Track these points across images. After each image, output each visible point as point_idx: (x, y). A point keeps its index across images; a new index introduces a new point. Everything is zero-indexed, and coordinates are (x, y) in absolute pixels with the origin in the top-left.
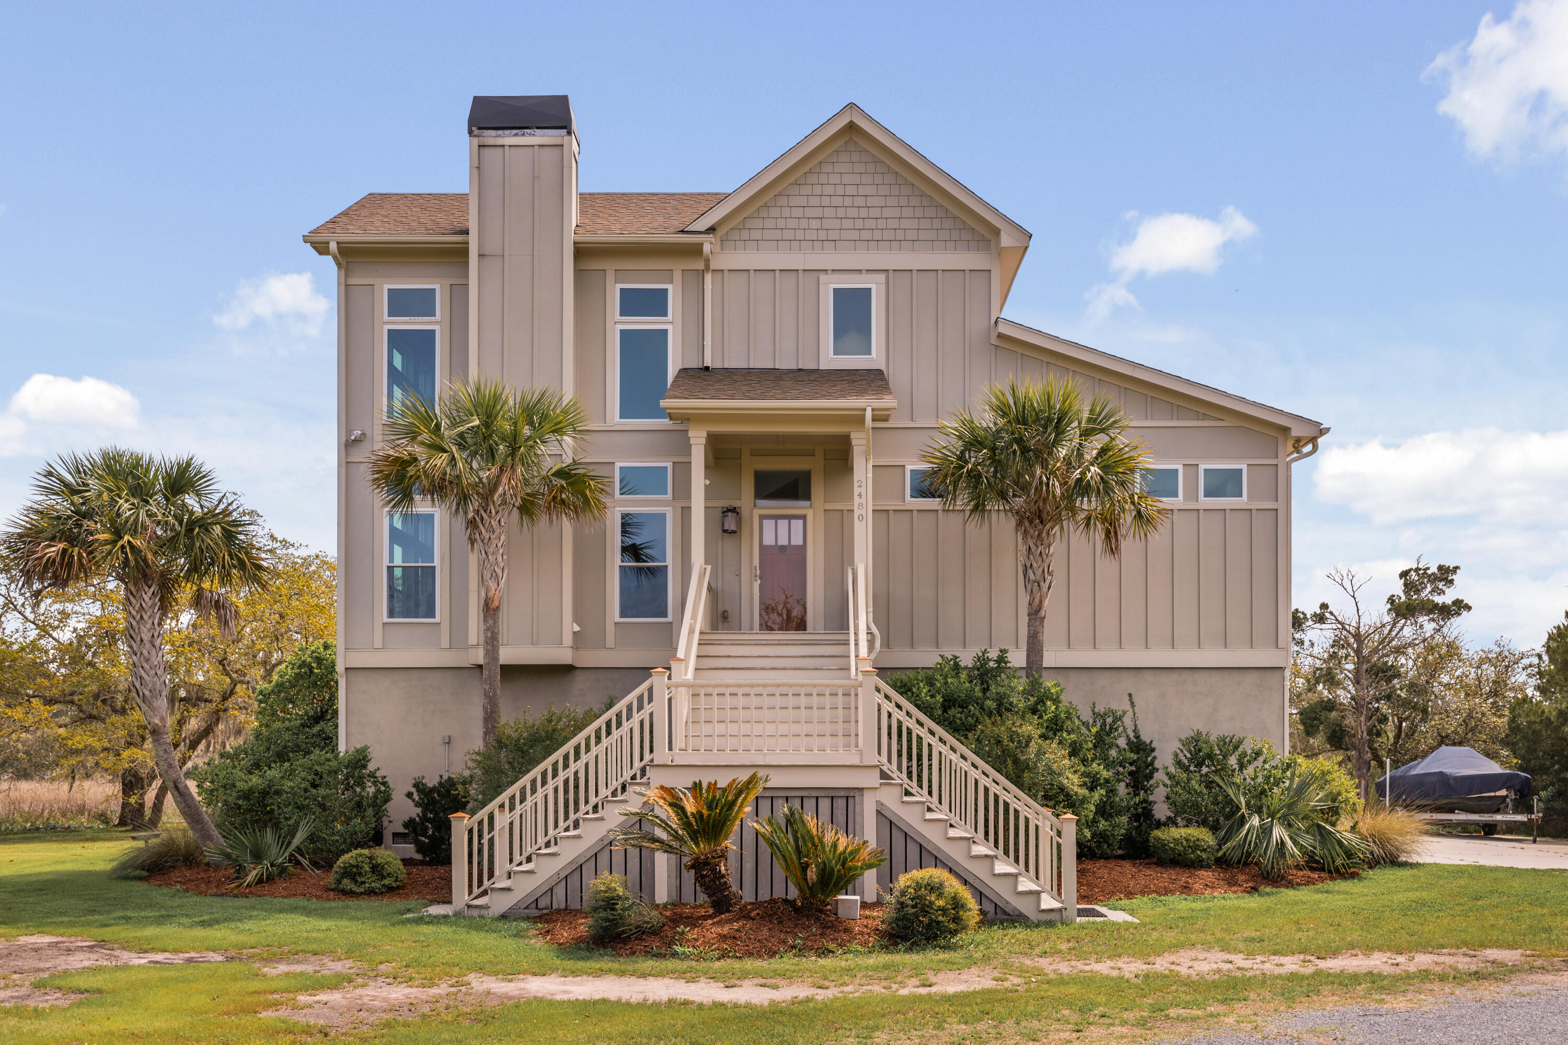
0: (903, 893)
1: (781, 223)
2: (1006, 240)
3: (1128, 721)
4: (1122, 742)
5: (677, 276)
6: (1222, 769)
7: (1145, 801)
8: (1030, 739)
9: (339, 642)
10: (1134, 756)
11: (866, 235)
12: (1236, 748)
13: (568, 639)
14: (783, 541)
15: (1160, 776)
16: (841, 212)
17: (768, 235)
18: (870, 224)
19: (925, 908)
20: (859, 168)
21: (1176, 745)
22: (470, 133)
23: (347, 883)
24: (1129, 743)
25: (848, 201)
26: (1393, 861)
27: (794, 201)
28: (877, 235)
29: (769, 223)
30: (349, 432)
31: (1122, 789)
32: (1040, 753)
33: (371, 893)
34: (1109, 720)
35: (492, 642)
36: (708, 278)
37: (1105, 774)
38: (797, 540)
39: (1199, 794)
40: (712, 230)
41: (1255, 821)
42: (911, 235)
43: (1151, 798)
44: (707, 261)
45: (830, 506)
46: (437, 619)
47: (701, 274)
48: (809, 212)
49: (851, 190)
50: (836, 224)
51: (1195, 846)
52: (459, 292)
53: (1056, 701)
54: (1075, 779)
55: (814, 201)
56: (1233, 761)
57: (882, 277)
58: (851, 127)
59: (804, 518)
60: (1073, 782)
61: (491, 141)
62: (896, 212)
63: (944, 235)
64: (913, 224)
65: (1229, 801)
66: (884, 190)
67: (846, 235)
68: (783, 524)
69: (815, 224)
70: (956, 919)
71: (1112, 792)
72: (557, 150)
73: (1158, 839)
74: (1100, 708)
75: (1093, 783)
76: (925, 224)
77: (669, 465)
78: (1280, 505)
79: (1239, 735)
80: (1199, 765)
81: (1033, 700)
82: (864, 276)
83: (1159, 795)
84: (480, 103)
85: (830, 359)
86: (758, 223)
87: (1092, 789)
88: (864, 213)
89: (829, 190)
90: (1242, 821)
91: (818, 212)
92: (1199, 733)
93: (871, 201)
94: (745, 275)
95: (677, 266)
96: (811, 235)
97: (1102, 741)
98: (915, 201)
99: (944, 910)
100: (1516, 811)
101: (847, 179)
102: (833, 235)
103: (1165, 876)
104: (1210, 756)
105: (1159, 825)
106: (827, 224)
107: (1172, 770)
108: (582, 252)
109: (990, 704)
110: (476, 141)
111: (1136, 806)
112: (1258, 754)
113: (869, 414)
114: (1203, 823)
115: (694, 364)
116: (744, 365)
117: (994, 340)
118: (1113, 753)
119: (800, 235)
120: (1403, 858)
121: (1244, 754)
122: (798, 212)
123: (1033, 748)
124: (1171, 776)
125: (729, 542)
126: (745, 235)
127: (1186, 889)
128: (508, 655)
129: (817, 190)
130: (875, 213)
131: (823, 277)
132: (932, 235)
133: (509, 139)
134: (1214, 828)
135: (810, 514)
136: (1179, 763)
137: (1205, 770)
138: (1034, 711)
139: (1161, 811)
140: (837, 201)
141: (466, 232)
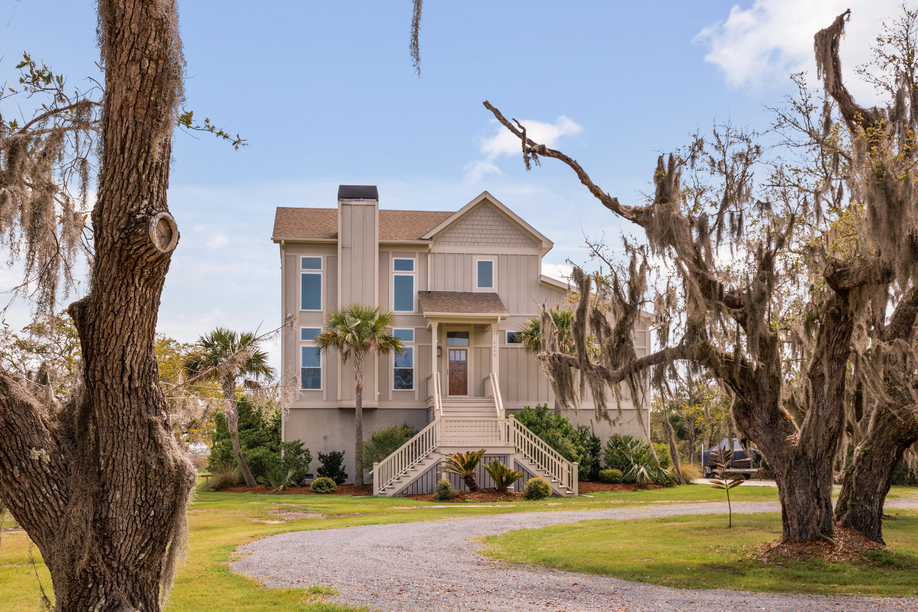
0: (531, 484)
1: (458, 235)
2: (544, 245)
3: (590, 430)
4: (588, 438)
6: (625, 448)
7: (597, 460)
8: (559, 437)
10: (593, 443)
11: (490, 240)
12: (630, 440)
13: (376, 398)
15: (602, 451)
16: (481, 232)
17: (452, 239)
18: (492, 236)
19: (537, 489)
20: (488, 214)
21: (608, 439)
22: (339, 200)
24: (591, 438)
25: (483, 227)
26: (688, 483)
27: (463, 227)
28: (495, 241)
29: (453, 235)
30: (286, 314)
31: (588, 456)
32: (563, 442)
33: (327, 493)
34: (584, 430)
36: (429, 256)
37: (584, 449)
38: (463, 359)
39: (617, 457)
40: (431, 238)
41: (636, 466)
42: (508, 241)
43: (599, 459)
44: (430, 250)
45: (476, 346)
46: (321, 389)
47: (427, 254)
48: (468, 231)
49: (485, 223)
50: (479, 236)
51: (615, 476)
53: (566, 423)
54: (574, 451)
55: (470, 227)
56: (629, 445)
57: (496, 257)
58: (485, 199)
59: (466, 350)
60: (574, 453)
61: (347, 203)
62: (502, 232)
63: (520, 241)
64: (508, 237)
65: (627, 460)
66: (497, 223)
67: (482, 240)
69: (470, 236)
70: (547, 492)
71: (585, 456)
72: (372, 207)
73: (602, 474)
74: (580, 425)
75: (579, 452)
76: (513, 237)
77: (414, 329)
78: (647, 347)
79: (631, 435)
80: (617, 446)
81: (558, 423)
82: (489, 256)
83: (602, 458)
84: (342, 188)
85: (476, 289)
86: (448, 235)
87: (579, 454)
88: (489, 232)
89: (476, 223)
90: (632, 466)
91: (472, 231)
92: (616, 435)
93: (492, 228)
94: (443, 255)
96: (470, 240)
97: (582, 438)
98: (509, 228)
99: (543, 489)
100: (754, 467)
101: (483, 219)
102: (478, 240)
103: (605, 486)
104: (620, 443)
105: (602, 469)
106: (475, 236)
107: (607, 448)
109: (544, 425)
110: (340, 203)
111: (593, 462)
112: (638, 442)
113: (499, 318)
114: (618, 468)
115: (423, 290)
116: (443, 290)
117: (539, 283)
118: (585, 442)
119: (465, 240)
120: (691, 482)
121: (633, 443)
122: (464, 231)
123: (560, 440)
124: (606, 451)
126: (443, 239)
127: (612, 490)
129: (472, 222)
130: (494, 232)
131: (474, 257)
132: (516, 241)
133: (354, 202)
134: (622, 470)
135: (468, 349)
136: (609, 446)
137: (619, 448)
138: (559, 427)
139: (603, 464)
140: (479, 227)
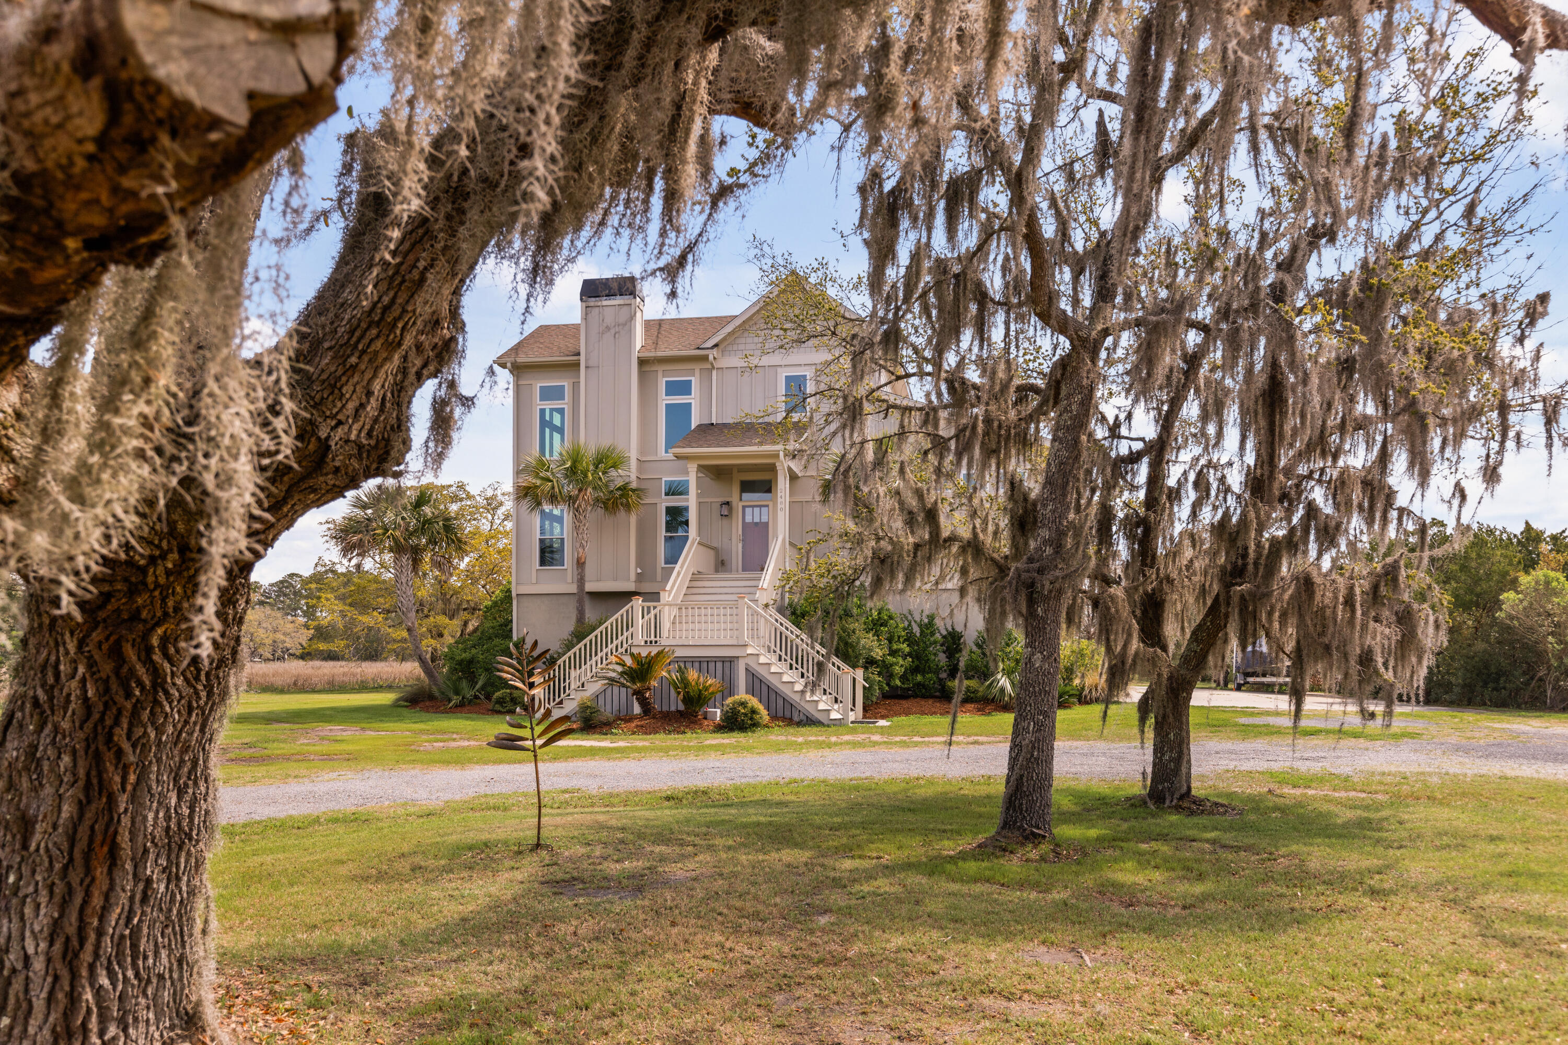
5: (697, 372)
9: (513, 579)
14: (757, 520)
23: (498, 707)
35: (581, 581)
52: (576, 386)
68: (757, 510)
95: (697, 367)
108: (642, 362)
125: (725, 521)
128: (590, 587)
141: (578, 354)
